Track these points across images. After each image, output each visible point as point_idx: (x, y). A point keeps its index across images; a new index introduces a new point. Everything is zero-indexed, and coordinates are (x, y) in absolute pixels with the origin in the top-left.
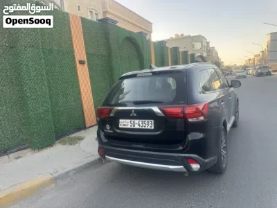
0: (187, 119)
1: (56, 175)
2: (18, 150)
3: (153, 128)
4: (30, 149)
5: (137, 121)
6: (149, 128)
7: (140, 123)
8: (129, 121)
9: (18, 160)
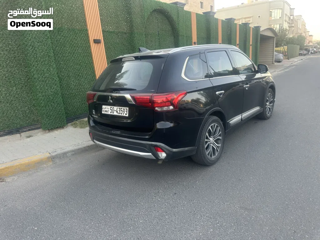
0: (154, 108)
1: (54, 154)
2: (29, 130)
3: (127, 115)
4: (41, 130)
5: (115, 108)
6: (124, 115)
7: (118, 110)
8: (109, 107)
9: (28, 139)
